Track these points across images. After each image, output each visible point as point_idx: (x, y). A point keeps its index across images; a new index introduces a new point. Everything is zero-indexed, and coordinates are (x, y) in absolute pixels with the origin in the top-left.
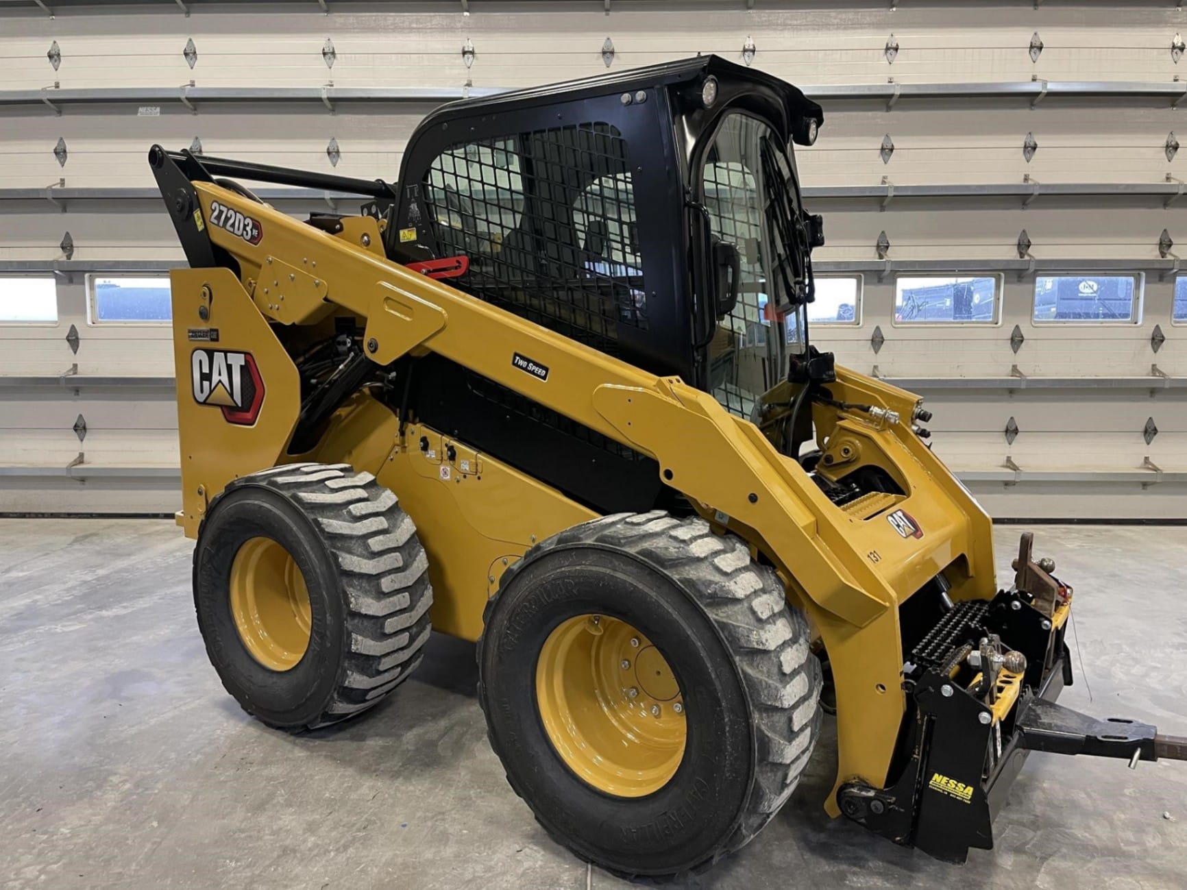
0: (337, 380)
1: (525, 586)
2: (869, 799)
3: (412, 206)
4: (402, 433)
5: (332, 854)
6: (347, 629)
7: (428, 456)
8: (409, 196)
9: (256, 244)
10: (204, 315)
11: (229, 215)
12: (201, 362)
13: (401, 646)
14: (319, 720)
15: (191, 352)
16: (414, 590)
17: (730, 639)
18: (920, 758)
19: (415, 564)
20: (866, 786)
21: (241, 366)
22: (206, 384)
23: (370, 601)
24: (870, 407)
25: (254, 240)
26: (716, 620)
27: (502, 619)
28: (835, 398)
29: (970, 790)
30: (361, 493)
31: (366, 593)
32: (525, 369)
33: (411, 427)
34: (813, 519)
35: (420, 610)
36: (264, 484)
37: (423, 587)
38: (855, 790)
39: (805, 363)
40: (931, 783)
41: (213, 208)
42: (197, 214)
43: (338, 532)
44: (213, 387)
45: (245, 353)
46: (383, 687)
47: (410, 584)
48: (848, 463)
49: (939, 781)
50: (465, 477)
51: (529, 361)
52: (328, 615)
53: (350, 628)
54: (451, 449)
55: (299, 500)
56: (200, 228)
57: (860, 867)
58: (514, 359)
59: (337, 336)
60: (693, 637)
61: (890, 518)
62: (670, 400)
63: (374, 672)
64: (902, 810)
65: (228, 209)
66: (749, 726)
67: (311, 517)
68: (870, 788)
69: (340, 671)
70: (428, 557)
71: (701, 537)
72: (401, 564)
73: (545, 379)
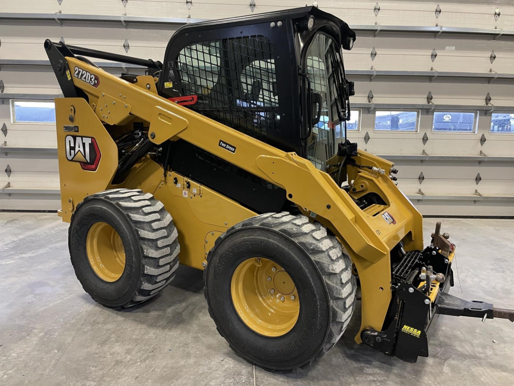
0: (135, 150)
1: (227, 245)
2: (375, 336)
3: (170, 71)
4: (165, 176)
5: (139, 363)
6: (143, 264)
7: (177, 186)
8: (169, 67)
9: (96, 87)
10: (72, 119)
11: (83, 73)
12: (70, 141)
13: (166, 271)
14: (129, 303)
15: (65, 136)
16: (172, 246)
17: (320, 268)
18: (398, 319)
19: (172, 235)
20: (374, 330)
21: (89, 144)
22: (72, 151)
23: (153, 251)
24: (372, 167)
25: (95, 85)
26: (314, 260)
27: (216, 259)
28: (357, 163)
29: (419, 332)
30: (147, 203)
31: (151, 247)
32: (225, 148)
33: (169, 173)
34: (354, 216)
35: (174, 255)
36: (103, 198)
37: (176, 245)
38: (369, 332)
39: (345, 147)
40: (402, 329)
41: (76, 70)
42: (68, 72)
43: (138, 220)
44: (76, 153)
45: (92, 138)
46: (158, 289)
47: (170, 243)
48: (363, 191)
49: (406, 328)
50: (194, 196)
51: (227, 144)
52: (134, 257)
53: (144, 263)
54: (188, 183)
55: (120, 206)
56: (69, 79)
57: (370, 364)
58: (220, 143)
59: (135, 131)
60: (304, 268)
61: (383, 215)
62: (292, 163)
63: (154, 282)
64: (389, 341)
65: (83, 71)
66: (328, 306)
67: (125, 213)
68: (375, 331)
69: (139, 282)
70: (178, 232)
71: (306, 223)
72: (166, 234)
73: (234, 153)
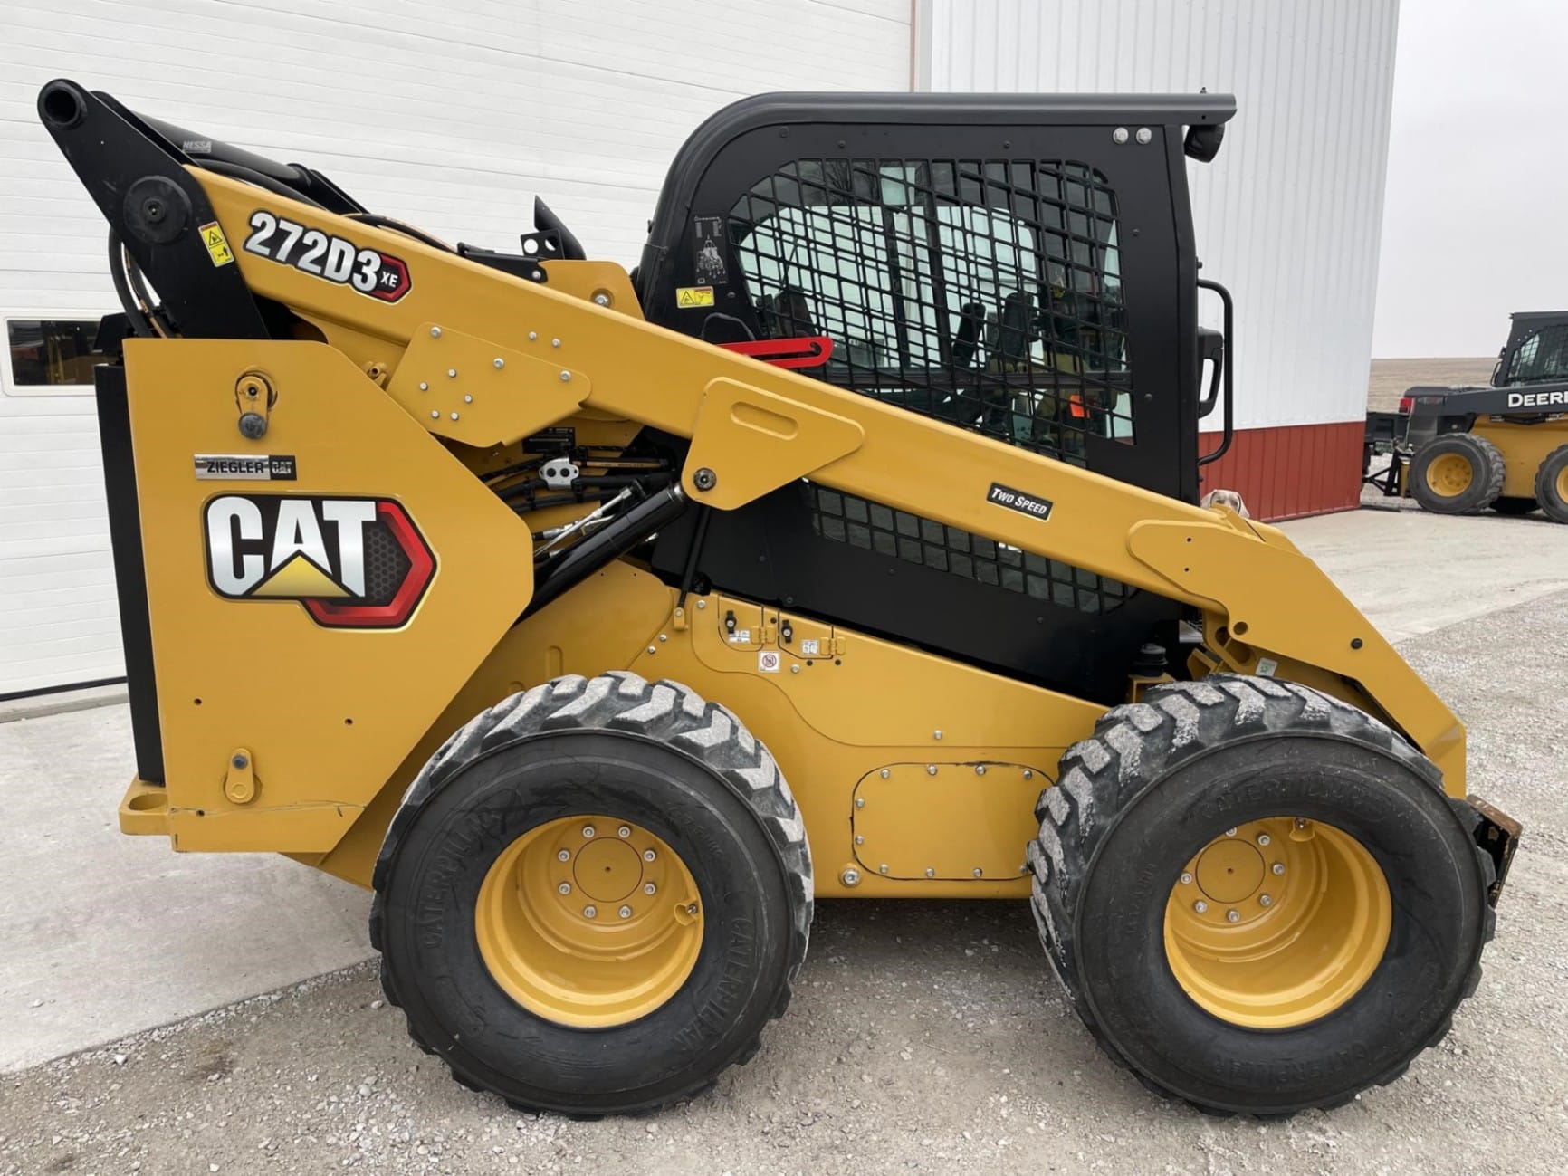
3: (706, 251)
7: (733, 639)
8: (699, 234)
9: (392, 301)
11: (308, 241)
12: (235, 518)
15: (207, 498)
21: (366, 525)
22: (253, 563)
25: (381, 291)
32: (1012, 506)
33: (700, 599)
41: (257, 223)
44: (275, 565)
45: (380, 500)
51: (1017, 494)
54: (783, 626)
58: (992, 491)
62: (1247, 536)
65: (306, 231)
73: (1045, 518)
